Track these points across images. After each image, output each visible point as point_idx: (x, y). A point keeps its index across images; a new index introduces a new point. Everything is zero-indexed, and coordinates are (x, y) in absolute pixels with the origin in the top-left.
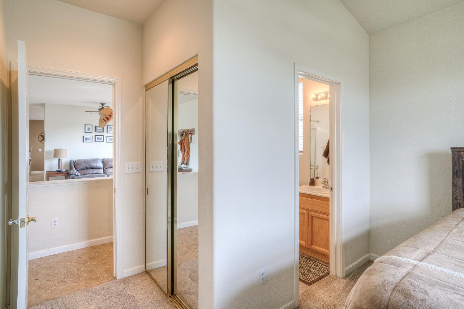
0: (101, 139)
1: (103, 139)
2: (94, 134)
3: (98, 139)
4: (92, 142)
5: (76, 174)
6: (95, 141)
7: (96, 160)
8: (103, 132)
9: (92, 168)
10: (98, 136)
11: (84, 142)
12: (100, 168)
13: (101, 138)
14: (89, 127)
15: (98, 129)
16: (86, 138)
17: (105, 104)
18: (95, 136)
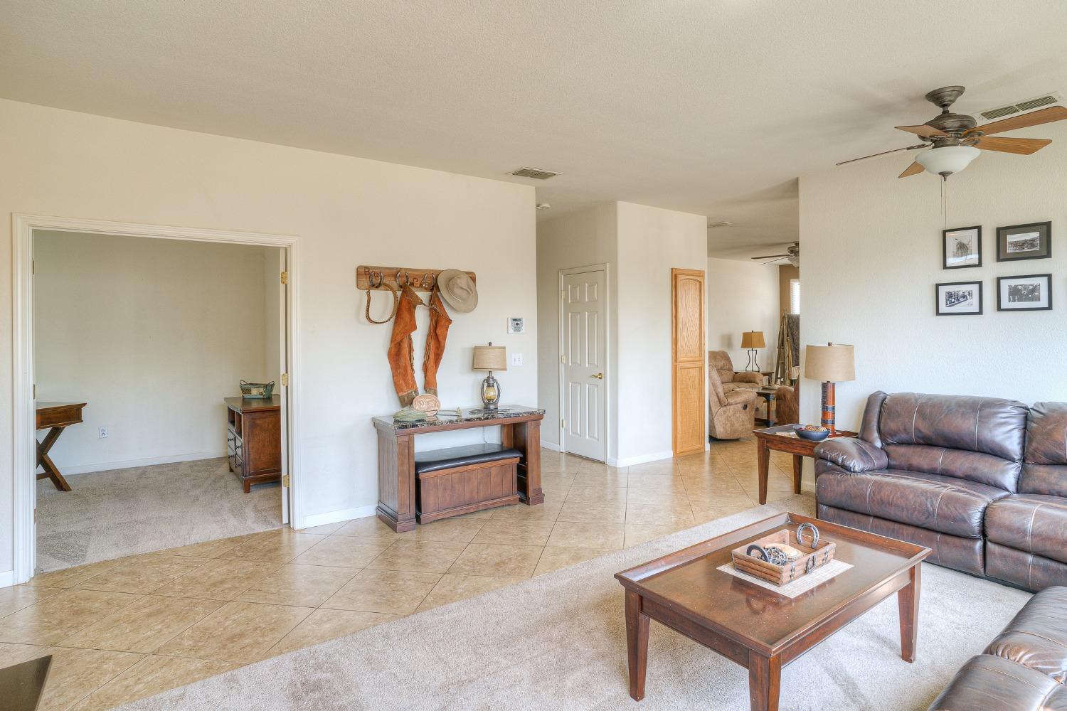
0: (1032, 293)
1: (1044, 293)
2: (991, 269)
3: (1015, 293)
4: (980, 312)
5: (840, 460)
6: (999, 309)
7: (984, 408)
8: (1049, 255)
9: (956, 445)
10: (1014, 282)
11: (938, 313)
12: (999, 454)
13: (1035, 289)
14: (965, 242)
15: (1015, 244)
16: (950, 295)
17: (960, 91)
18: (999, 279)
